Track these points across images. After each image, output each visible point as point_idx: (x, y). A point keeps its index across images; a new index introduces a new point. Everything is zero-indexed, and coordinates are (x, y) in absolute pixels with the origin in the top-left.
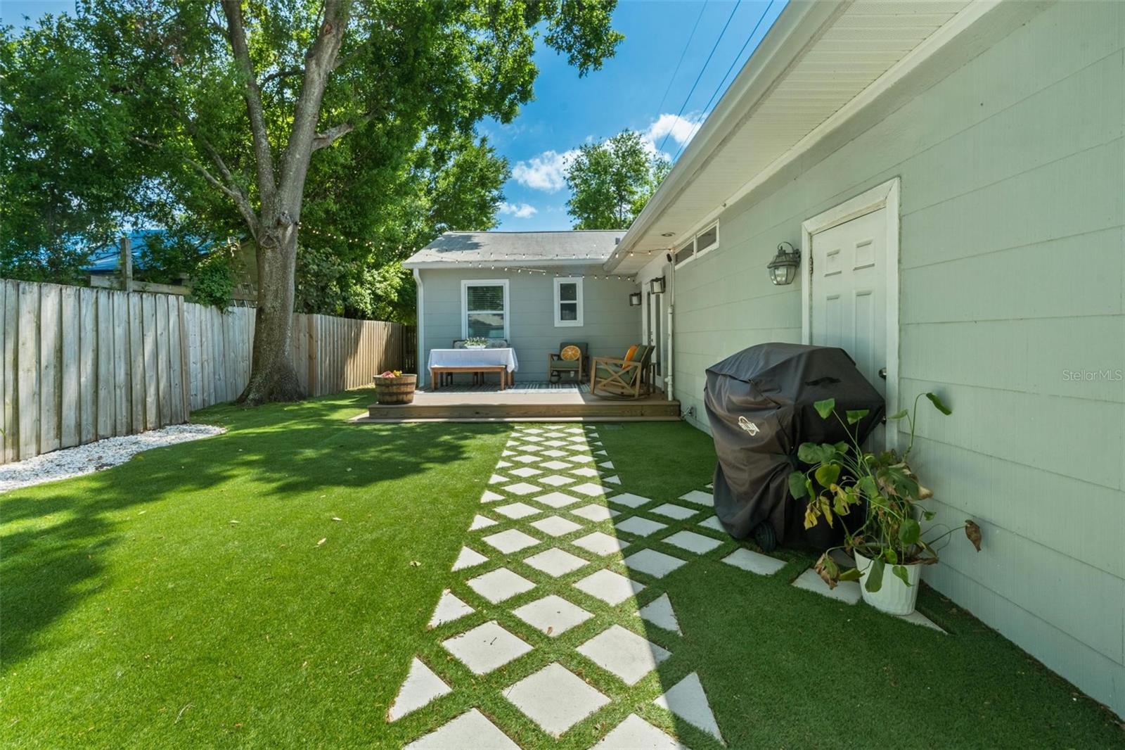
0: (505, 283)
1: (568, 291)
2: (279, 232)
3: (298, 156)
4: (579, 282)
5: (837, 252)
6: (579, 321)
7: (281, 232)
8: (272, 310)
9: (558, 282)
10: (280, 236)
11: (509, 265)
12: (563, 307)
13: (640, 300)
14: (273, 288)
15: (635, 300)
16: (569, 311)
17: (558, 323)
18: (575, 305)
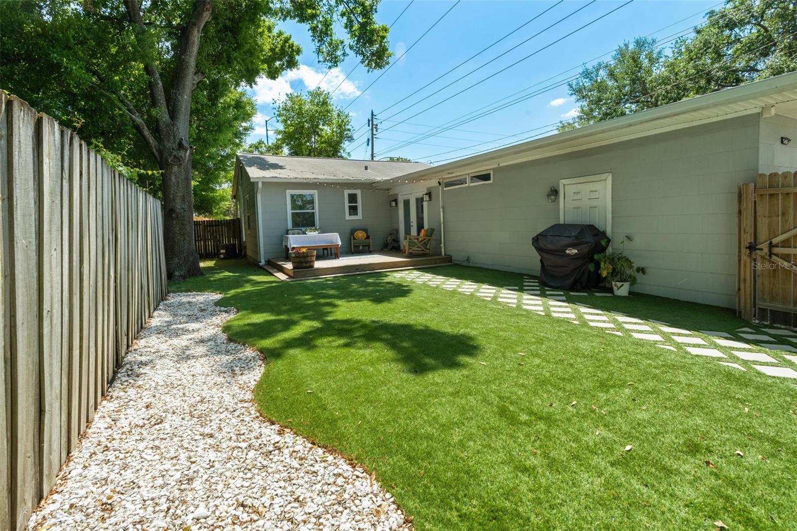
0: (315, 192)
1: (353, 198)
2: (182, 153)
3: (185, 97)
4: (358, 192)
5: (579, 193)
6: (360, 216)
7: (183, 153)
8: (182, 211)
9: (347, 192)
10: (183, 156)
11: (321, 181)
12: (350, 207)
13: (396, 204)
14: (180, 194)
15: (394, 204)
16: (353, 210)
17: (348, 217)
18: (357, 206)
